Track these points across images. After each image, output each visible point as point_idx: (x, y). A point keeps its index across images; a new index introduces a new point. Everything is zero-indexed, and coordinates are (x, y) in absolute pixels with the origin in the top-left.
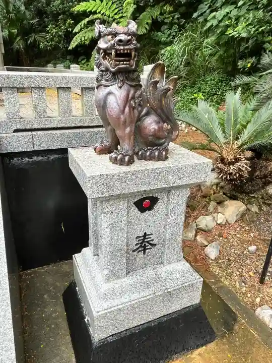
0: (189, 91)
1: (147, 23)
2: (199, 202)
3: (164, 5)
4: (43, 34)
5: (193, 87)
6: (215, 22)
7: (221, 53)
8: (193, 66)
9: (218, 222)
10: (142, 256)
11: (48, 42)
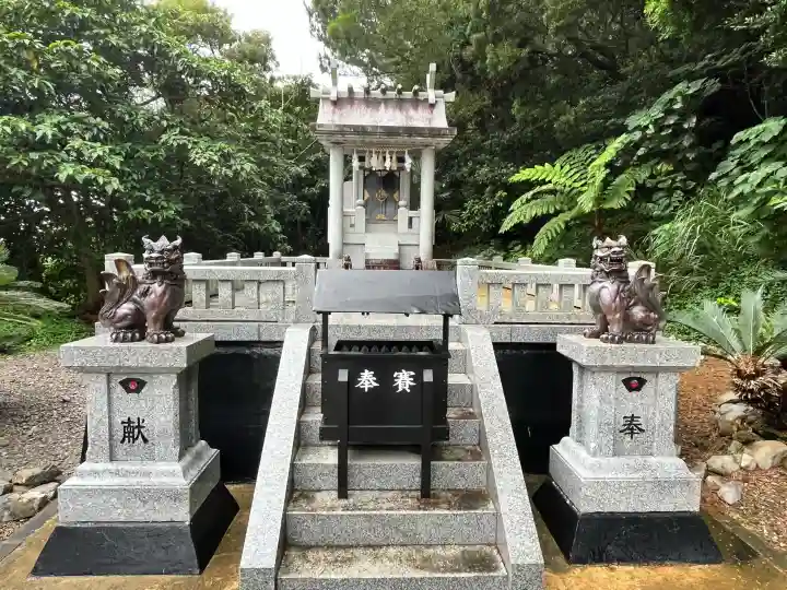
0: (707, 293)
1: (628, 192)
2: (713, 442)
3: (658, 164)
4: (457, 211)
5: (717, 287)
6: (747, 189)
7: (766, 231)
8: (712, 253)
9: (743, 465)
10: (629, 439)
11: (463, 222)
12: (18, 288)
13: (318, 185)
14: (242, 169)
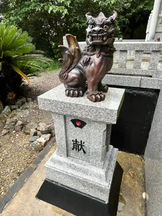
12: (37, 53)
13: (132, 12)
14: (111, 3)
